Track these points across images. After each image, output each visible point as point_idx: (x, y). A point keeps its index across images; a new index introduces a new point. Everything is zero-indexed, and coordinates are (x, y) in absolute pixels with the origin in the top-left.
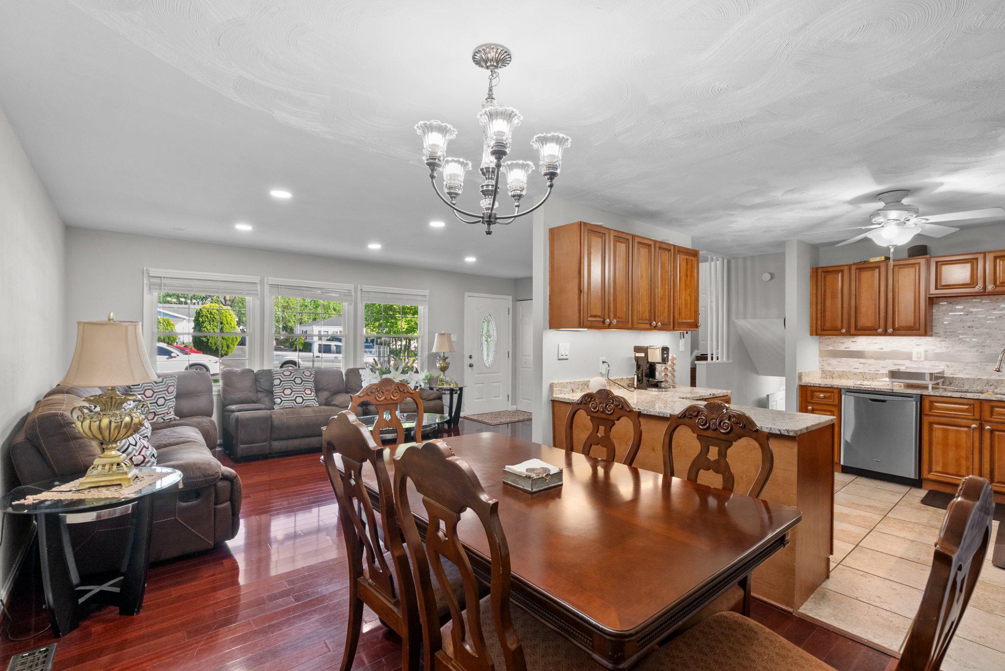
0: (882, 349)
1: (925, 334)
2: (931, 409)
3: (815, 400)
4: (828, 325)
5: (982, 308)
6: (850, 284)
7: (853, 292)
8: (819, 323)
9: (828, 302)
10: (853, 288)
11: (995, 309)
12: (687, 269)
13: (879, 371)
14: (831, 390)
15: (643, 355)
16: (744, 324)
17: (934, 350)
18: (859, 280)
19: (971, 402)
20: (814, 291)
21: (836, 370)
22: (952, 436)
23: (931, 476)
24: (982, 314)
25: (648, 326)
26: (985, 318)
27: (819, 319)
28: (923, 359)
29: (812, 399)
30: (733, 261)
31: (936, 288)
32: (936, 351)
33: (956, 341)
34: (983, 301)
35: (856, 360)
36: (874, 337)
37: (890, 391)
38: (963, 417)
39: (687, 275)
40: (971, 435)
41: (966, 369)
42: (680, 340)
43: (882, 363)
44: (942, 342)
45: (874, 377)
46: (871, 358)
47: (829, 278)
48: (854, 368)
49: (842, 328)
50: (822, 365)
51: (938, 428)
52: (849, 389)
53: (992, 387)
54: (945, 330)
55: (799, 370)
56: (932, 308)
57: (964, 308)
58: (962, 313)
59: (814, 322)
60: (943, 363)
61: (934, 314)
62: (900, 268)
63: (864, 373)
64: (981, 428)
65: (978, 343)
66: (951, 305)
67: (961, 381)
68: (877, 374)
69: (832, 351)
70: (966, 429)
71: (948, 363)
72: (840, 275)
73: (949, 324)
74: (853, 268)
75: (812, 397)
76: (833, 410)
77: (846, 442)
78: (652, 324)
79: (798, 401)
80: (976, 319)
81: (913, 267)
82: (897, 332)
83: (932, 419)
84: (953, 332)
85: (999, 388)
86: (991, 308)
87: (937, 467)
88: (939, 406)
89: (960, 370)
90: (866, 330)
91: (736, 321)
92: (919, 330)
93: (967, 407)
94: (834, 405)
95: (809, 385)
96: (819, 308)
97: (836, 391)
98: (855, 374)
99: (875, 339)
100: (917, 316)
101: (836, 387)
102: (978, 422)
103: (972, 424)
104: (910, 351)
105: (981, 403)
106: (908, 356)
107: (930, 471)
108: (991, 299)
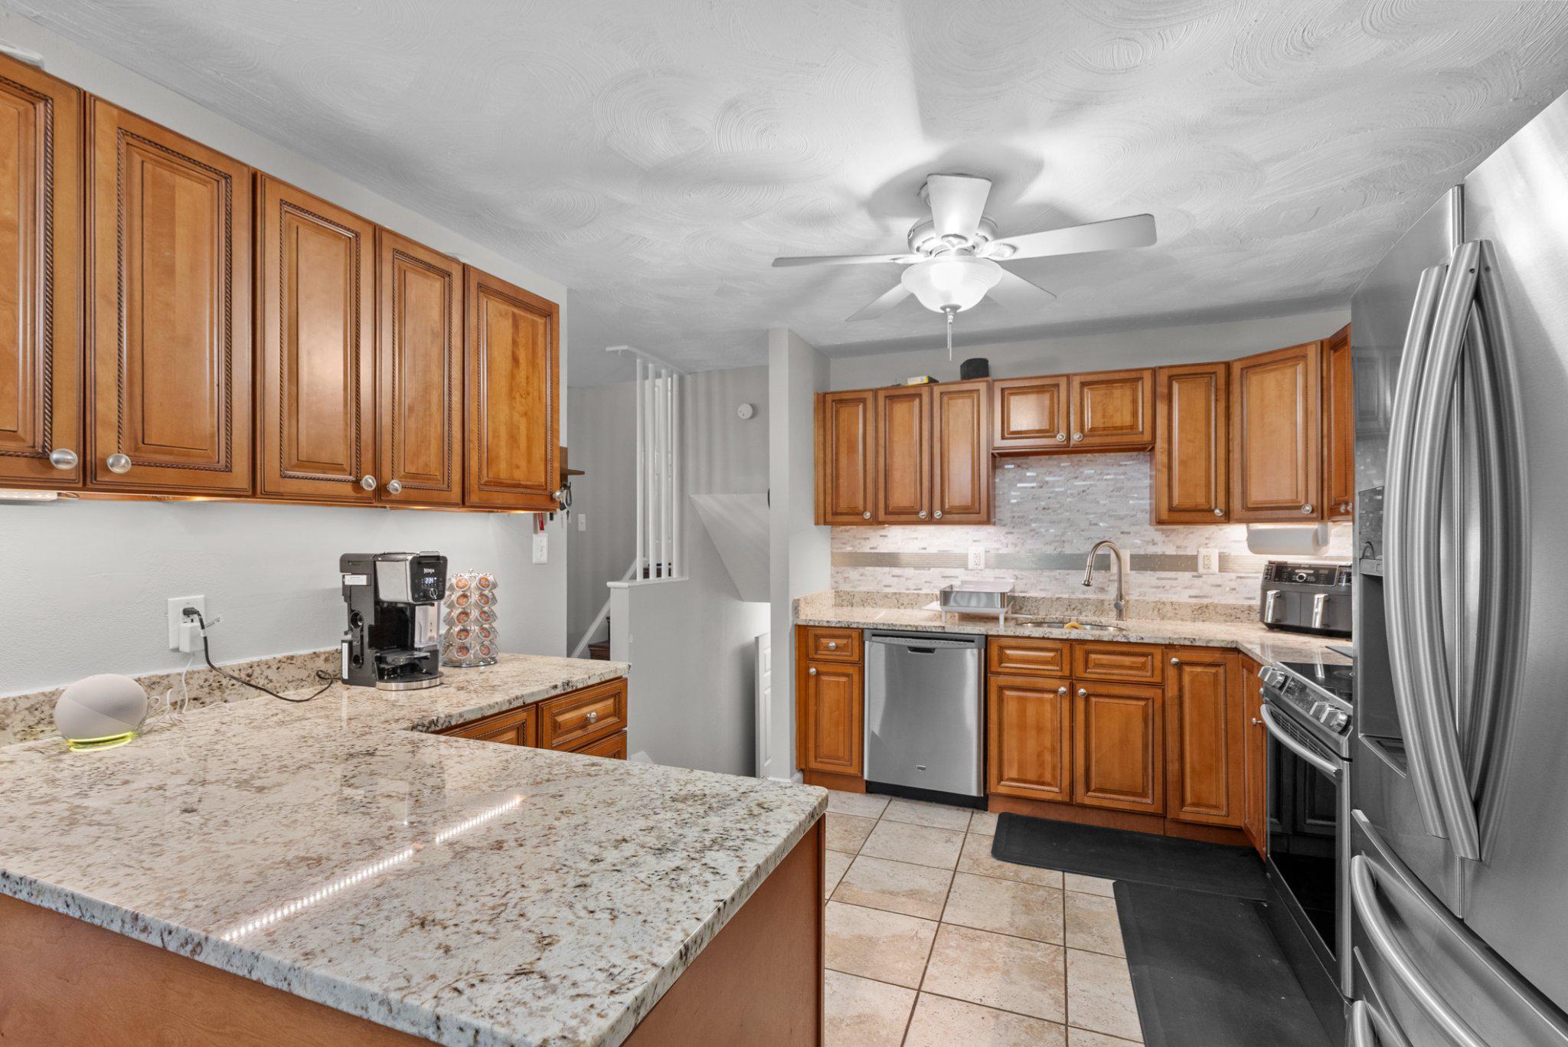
0: (925, 549)
1: (988, 521)
2: (1001, 661)
3: (822, 654)
4: (843, 505)
5: (1060, 476)
6: (876, 427)
7: (882, 442)
8: (829, 500)
9: (843, 461)
10: (881, 434)
11: (1076, 478)
12: (515, 343)
13: (920, 589)
14: (847, 632)
15: (362, 580)
16: (709, 503)
17: (998, 549)
18: (890, 421)
19: (1058, 645)
20: (821, 438)
21: (858, 589)
22: (1031, 710)
23: (1002, 789)
24: (1060, 487)
25: (347, 490)
26: (1064, 493)
27: (829, 491)
28: (982, 566)
29: (816, 653)
30: (688, 378)
31: (1003, 438)
32: (1000, 552)
33: (1026, 533)
34: (1062, 465)
35: (886, 569)
36: (913, 527)
37: (940, 630)
38: (1047, 673)
39: (515, 360)
40: (1059, 705)
41: (1041, 582)
42: (534, 535)
43: (926, 574)
44: (1009, 536)
45: (914, 600)
46: (908, 565)
47: (845, 412)
48: (885, 586)
49: (865, 510)
50: (836, 582)
51: (1012, 697)
52: (876, 629)
53: (1076, 612)
54: (1012, 514)
55: (794, 595)
56: (994, 477)
57: (1037, 476)
58: (1034, 485)
59: (821, 498)
60: (1011, 571)
61: (997, 485)
62: (951, 399)
63: (900, 594)
64: (1072, 692)
65: (1056, 536)
66: (1020, 471)
67: (1035, 604)
68: (918, 595)
69: (851, 555)
70: (1051, 696)
71: (1017, 573)
72: (861, 407)
73: (1018, 504)
74: (881, 395)
75: (817, 649)
76: (851, 672)
77: (873, 735)
78: (363, 483)
79: (794, 657)
80: (1052, 495)
81: (969, 397)
82: (949, 517)
83: (1003, 680)
84: (1022, 517)
85: (1084, 614)
86: (1073, 475)
87: (1012, 772)
88: (1012, 655)
89: (1032, 584)
90: (903, 513)
91: (694, 497)
92: (979, 513)
93: (1052, 654)
94: (852, 663)
95: (811, 623)
96: (829, 471)
97: (855, 634)
98: (886, 596)
99: (915, 531)
100: (976, 487)
101: (855, 626)
102: (1067, 683)
103: (1059, 687)
104: (965, 552)
105: (1071, 646)
106: (962, 562)
107: (1001, 778)
108: (1072, 461)
